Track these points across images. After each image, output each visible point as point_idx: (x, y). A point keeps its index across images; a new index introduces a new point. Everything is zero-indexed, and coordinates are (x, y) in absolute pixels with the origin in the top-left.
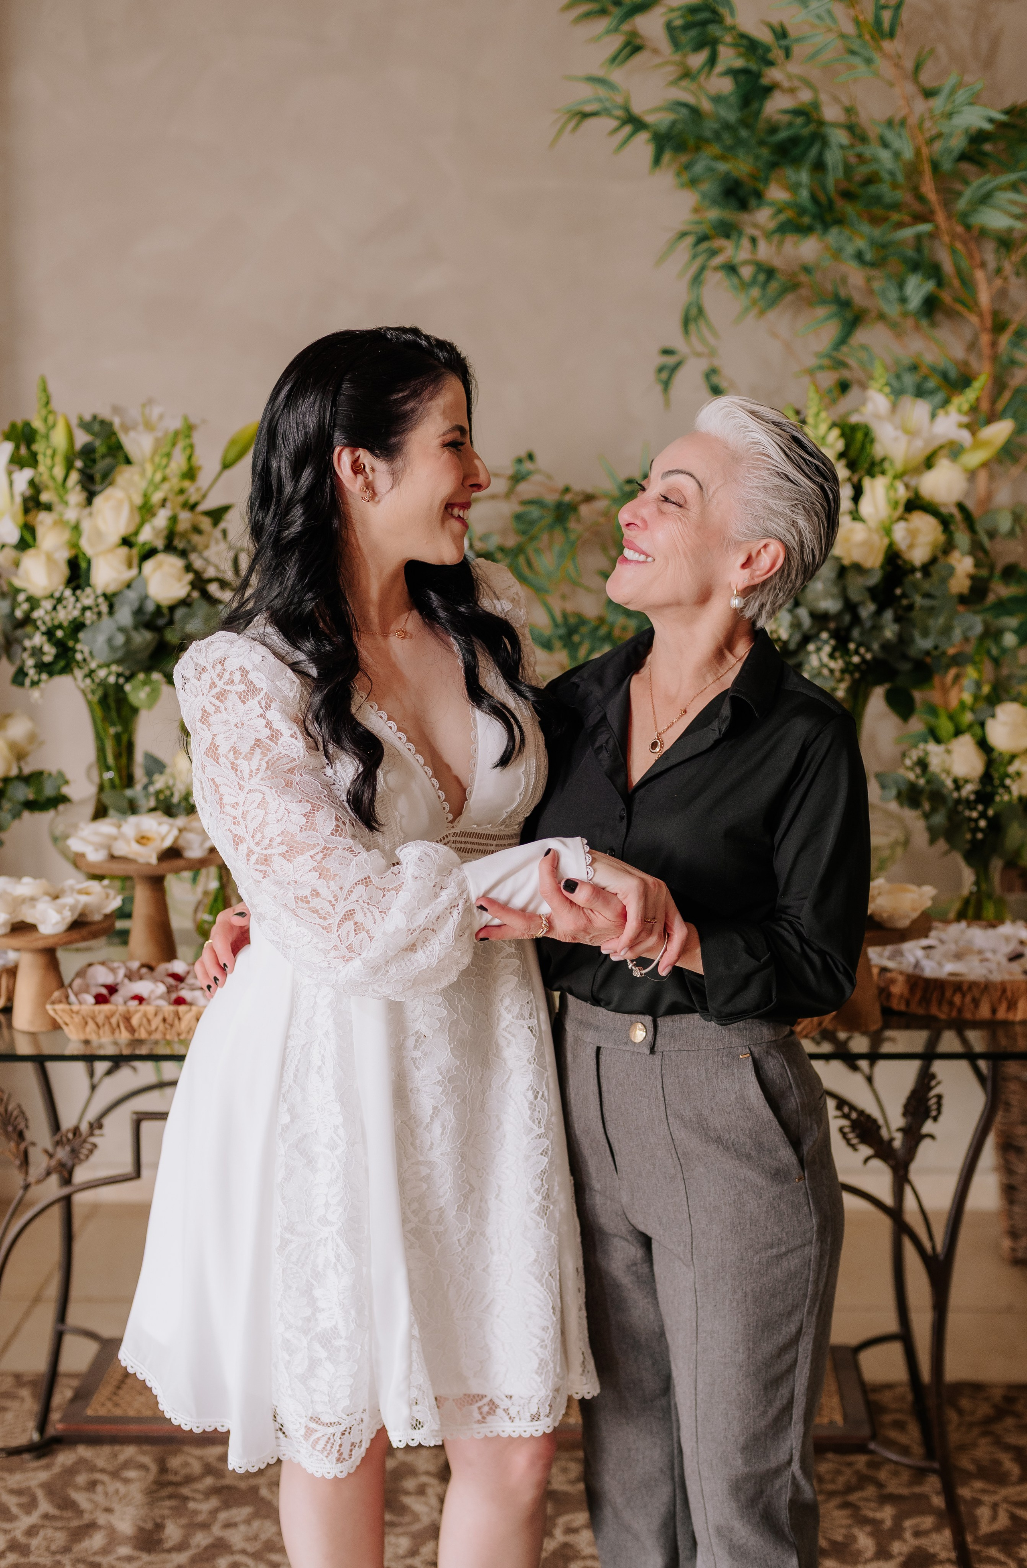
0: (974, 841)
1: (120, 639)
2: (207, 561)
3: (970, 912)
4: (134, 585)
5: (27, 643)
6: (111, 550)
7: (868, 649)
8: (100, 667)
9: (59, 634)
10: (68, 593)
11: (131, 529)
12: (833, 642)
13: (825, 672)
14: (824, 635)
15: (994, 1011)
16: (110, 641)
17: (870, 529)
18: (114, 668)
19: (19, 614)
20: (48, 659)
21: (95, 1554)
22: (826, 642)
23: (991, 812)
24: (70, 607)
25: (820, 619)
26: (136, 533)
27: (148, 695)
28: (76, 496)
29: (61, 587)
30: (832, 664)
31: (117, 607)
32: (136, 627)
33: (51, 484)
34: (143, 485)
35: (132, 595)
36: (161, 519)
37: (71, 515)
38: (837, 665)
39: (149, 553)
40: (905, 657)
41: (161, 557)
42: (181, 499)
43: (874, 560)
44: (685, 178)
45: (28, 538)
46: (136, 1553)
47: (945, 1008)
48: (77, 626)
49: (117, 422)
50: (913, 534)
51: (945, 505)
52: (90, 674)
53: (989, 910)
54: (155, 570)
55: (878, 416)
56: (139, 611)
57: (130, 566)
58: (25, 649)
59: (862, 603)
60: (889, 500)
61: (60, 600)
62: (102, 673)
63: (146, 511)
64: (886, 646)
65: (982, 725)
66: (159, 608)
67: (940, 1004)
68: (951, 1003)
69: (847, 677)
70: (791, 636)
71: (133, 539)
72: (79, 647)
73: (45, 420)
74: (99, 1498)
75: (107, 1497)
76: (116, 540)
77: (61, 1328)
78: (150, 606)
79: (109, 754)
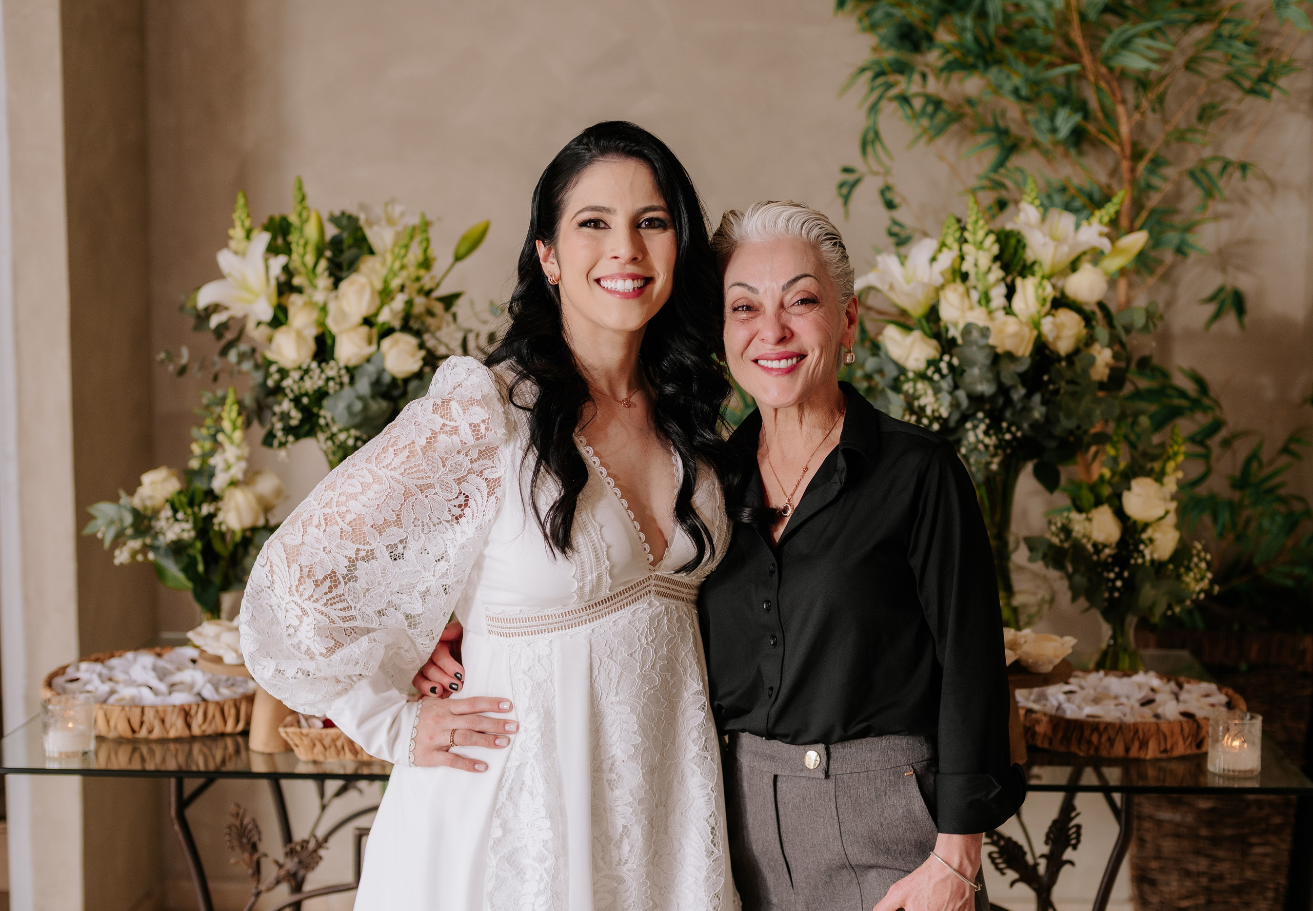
0: (1111, 599)
1: (358, 406)
2: (439, 341)
3: (1108, 663)
4: (373, 359)
5: (277, 409)
6: (354, 329)
7: (1019, 428)
8: (341, 431)
9: (305, 400)
10: (314, 365)
11: (372, 310)
12: (987, 421)
13: (981, 447)
14: (980, 415)
15: (1128, 750)
16: (349, 408)
17: (1021, 322)
18: (353, 432)
19: (270, 383)
20: (294, 422)
22: (982, 421)
23: (1126, 574)
24: (316, 377)
25: (977, 400)
26: (376, 314)
28: (324, 281)
29: (308, 360)
30: (987, 441)
31: (357, 378)
32: (374, 396)
33: (302, 270)
34: (384, 272)
35: (371, 369)
36: (399, 303)
37: (319, 297)
38: (991, 441)
39: (387, 332)
40: (1051, 436)
41: (398, 336)
42: (417, 286)
43: (1024, 349)
44: (866, 23)
45: (281, 317)
47: (1084, 746)
48: (321, 395)
49: (362, 217)
50: (1058, 327)
51: (1087, 304)
52: (332, 437)
53: (1125, 662)
54: (391, 347)
55: (1029, 225)
56: (376, 383)
57: (370, 343)
58: (274, 414)
59: (1014, 387)
60: (1037, 298)
61: (307, 371)
62: (342, 437)
63: (386, 295)
64: (1034, 425)
65: (1119, 496)
66: (394, 379)
67: (1079, 742)
68: (1089, 742)
69: (1000, 452)
70: (950, 414)
71: (373, 319)
72: (322, 413)
73: (300, 215)
76: (358, 320)
78: (387, 378)
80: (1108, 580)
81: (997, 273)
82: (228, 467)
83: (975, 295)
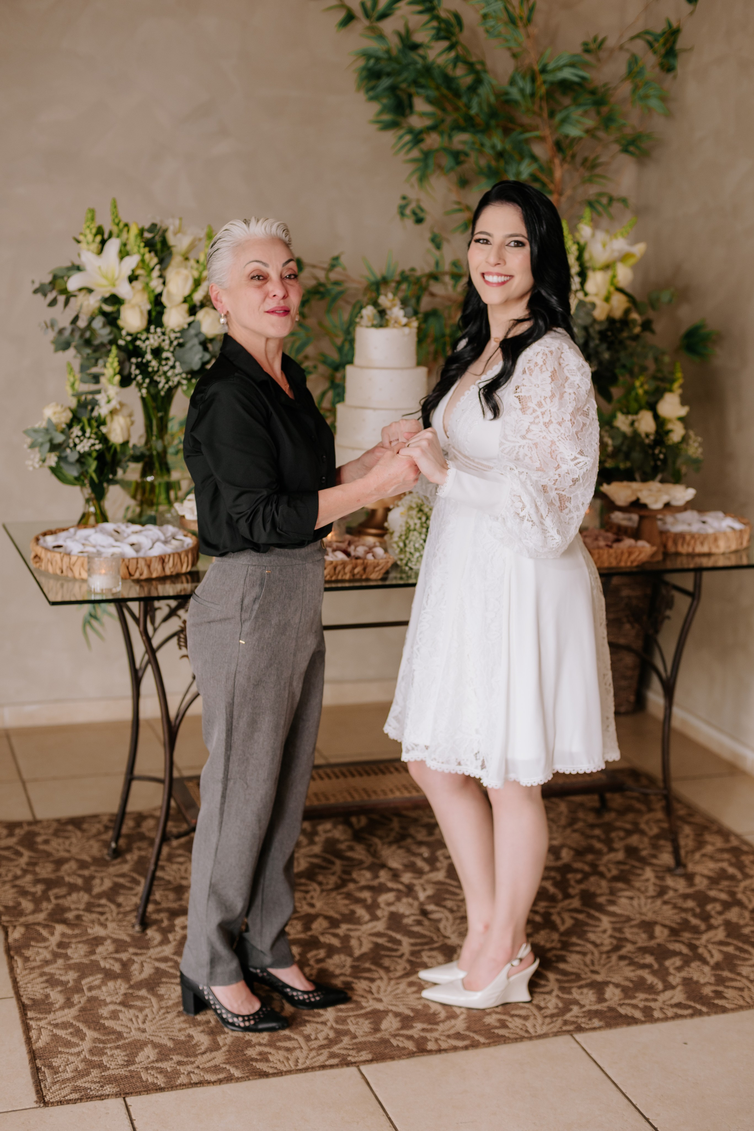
4: (193, 326)
6: (178, 305)
11: (190, 293)
15: (710, 548)
16: (201, 359)
18: (184, 375)
19: (122, 343)
23: (663, 450)
28: (156, 273)
34: (198, 266)
35: (194, 331)
37: (156, 284)
41: (205, 310)
44: (371, 93)
47: (685, 546)
54: (204, 317)
55: (588, 238)
57: (189, 314)
62: (176, 379)
63: (198, 283)
65: (656, 405)
67: (682, 545)
68: (688, 544)
71: (189, 299)
73: (118, 224)
74: (173, 873)
75: (176, 872)
76: (181, 299)
77: (130, 777)
78: (202, 338)
79: (155, 428)
80: (653, 454)
82: (109, 401)
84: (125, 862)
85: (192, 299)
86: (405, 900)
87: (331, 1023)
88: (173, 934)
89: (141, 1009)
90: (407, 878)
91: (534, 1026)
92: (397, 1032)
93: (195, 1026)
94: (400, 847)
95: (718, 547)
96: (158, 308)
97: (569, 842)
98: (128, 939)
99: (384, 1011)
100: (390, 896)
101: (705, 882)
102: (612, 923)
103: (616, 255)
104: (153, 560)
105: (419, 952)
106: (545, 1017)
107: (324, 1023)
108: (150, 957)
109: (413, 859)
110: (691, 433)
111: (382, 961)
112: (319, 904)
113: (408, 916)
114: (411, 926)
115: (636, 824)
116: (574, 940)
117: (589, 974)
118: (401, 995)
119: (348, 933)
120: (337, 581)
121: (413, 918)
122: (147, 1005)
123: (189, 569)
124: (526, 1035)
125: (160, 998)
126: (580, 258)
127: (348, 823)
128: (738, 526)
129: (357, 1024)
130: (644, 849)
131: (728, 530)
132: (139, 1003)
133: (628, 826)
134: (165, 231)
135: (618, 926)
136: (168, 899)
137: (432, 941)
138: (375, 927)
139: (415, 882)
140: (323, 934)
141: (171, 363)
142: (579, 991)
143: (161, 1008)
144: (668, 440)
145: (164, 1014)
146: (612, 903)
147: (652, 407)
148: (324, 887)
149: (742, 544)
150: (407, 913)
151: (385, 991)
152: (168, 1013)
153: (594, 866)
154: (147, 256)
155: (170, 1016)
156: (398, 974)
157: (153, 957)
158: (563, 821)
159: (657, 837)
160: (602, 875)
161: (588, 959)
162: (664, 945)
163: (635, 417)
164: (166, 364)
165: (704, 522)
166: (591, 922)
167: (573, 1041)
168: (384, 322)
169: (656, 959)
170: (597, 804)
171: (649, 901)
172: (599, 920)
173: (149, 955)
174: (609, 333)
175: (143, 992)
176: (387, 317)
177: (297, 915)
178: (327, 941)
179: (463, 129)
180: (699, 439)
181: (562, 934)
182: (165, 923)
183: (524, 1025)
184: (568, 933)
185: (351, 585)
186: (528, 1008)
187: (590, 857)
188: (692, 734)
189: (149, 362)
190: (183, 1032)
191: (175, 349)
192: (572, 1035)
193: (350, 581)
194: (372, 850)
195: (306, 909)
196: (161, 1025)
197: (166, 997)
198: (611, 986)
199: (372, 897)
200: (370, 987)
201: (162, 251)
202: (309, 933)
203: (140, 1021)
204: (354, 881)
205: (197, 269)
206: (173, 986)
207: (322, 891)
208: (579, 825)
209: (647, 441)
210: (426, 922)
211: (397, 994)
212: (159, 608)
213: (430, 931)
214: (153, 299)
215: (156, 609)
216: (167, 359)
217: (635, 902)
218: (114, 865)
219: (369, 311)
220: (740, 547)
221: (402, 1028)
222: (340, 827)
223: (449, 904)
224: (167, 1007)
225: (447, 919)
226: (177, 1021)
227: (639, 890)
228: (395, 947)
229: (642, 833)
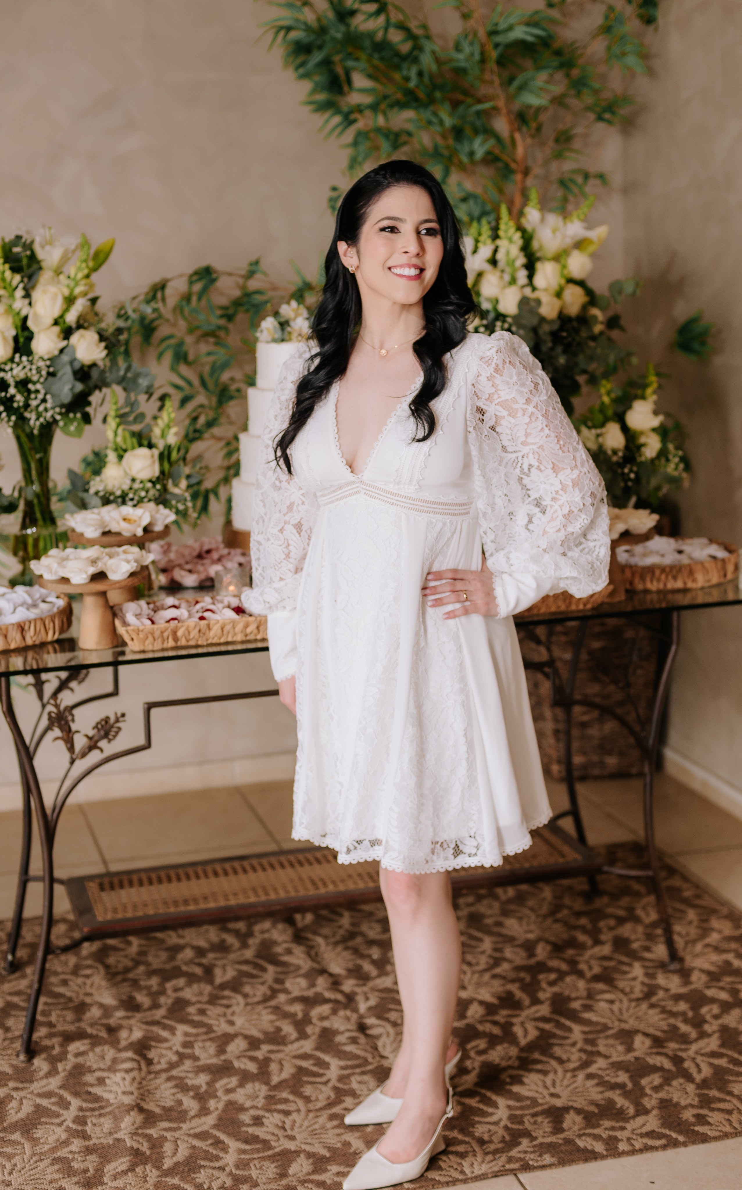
4: (67, 351)
6: (48, 328)
10: (24, 358)
11: (61, 313)
15: (685, 583)
18: (58, 410)
20: (15, 405)
21: (100, 1019)
23: (635, 469)
26: (64, 316)
27: (77, 428)
28: (20, 293)
32: (75, 379)
34: (67, 282)
35: (66, 358)
36: (78, 306)
37: (20, 306)
39: (72, 329)
41: (81, 331)
44: (300, 71)
46: (129, 1014)
47: (654, 583)
49: (38, 240)
54: (79, 340)
55: (535, 224)
56: (74, 369)
57: (60, 338)
62: (49, 415)
63: (70, 301)
65: (623, 415)
66: (83, 366)
67: (652, 581)
68: (659, 580)
71: (61, 321)
74: (76, 988)
75: (80, 987)
76: (51, 321)
77: (25, 879)
78: (77, 366)
79: (34, 473)
80: (623, 474)
81: (521, 260)
83: (507, 277)
84: (24, 976)
85: (64, 321)
86: (341, 1013)
87: (231, 1168)
88: (64, 1063)
89: (10, 1157)
90: (348, 986)
91: (472, 1165)
92: (307, 1177)
93: (69, 1176)
94: (346, 948)
95: (694, 580)
96: (26, 333)
97: (547, 935)
98: (10, 1071)
99: (295, 1152)
100: (325, 1009)
101: (704, 978)
102: (584, 1033)
103: (569, 241)
104: (10, 628)
105: (348, 1076)
106: (487, 1154)
107: (222, 1169)
108: (32, 1092)
109: (359, 962)
110: (671, 447)
111: (302, 1090)
112: (240, 1021)
113: (342, 1033)
114: (344, 1044)
115: (631, 910)
116: (536, 1055)
117: (548, 1098)
118: (319, 1131)
119: (268, 1055)
120: (227, 643)
121: (348, 1034)
122: (18, 1152)
123: (56, 637)
124: (461, 1177)
125: (35, 1142)
126: (526, 248)
127: (290, 921)
128: (721, 554)
129: (261, 1168)
130: (637, 940)
131: (709, 559)
132: (9, 1150)
133: (621, 913)
134: (32, 242)
135: (591, 1036)
136: (65, 1020)
137: (366, 1062)
138: (302, 1047)
139: (358, 990)
140: (238, 1058)
141: (40, 396)
142: (532, 1120)
143: (34, 1155)
144: (640, 456)
145: (36, 1162)
146: (588, 1008)
147: (621, 419)
148: (250, 1000)
149: (725, 575)
150: (342, 1028)
151: (301, 1127)
152: (41, 1160)
153: (573, 963)
154: (8, 274)
155: (42, 1165)
156: (320, 1105)
157: (35, 1092)
158: (545, 909)
159: (654, 925)
160: (580, 974)
161: (548, 1080)
162: (644, 1059)
163: (599, 431)
164: (36, 398)
165: (680, 552)
166: (559, 1032)
167: (516, 1182)
168: (286, 336)
169: (631, 1077)
170: (586, 887)
171: (633, 1004)
172: (570, 1030)
173: (31, 1089)
174: (564, 334)
175: (16, 1136)
176: (289, 329)
177: (212, 1035)
178: (243, 1067)
179: (402, 105)
180: (680, 453)
181: (522, 1050)
182: (57, 1050)
183: (461, 1163)
184: (531, 1047)
185: (244, 647)
186: (468, 1143)
187: (570, 952)
188: (713, 797)
189: (13, 397)
190: (54, 1185)
191: (46, 379)
192: (516, 1175)
193: (243, 642)
194: (313, 953)
195: (223, 1027)
196: (30, 1176)
197: (42, 1141)
198: (572, 1112)
199: (303, 1011)
200: (284, 1122)
201: (29, 266)
202: (223, 1057)
203: (6, 1172)
204: (286, 991)
205: (68, 286)
206: (53, 1127)
207: (247, 1004)
208: (564, 913)
209: (615, 459)
210: (362, 1040)
211: (316, 1130)
212: (48, 681)
213: (366, 1051)
214: (19, 324)
215: (43, 683)
216: (37, 391)
217: (616, 1007)
218: (9, 981)
219: (269, 324)
220: (722, 580)
221: (314, 1172)
222: (280, 926)
223: (393, 1016)
224: (41, 1154)
225: (388, 1034)
226: (49, 1170)
227: (622, 991)
228: (321, 1071)
229: (637, 920)
